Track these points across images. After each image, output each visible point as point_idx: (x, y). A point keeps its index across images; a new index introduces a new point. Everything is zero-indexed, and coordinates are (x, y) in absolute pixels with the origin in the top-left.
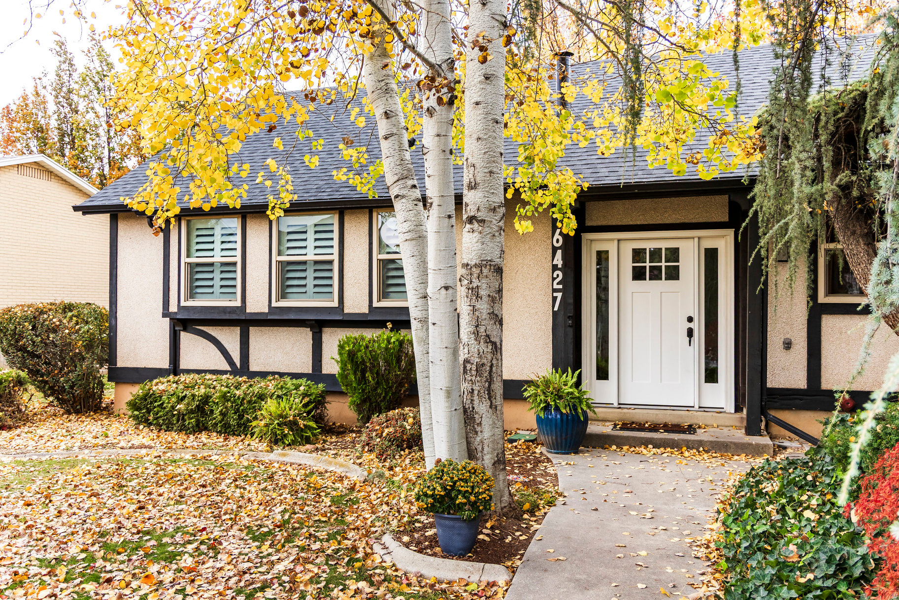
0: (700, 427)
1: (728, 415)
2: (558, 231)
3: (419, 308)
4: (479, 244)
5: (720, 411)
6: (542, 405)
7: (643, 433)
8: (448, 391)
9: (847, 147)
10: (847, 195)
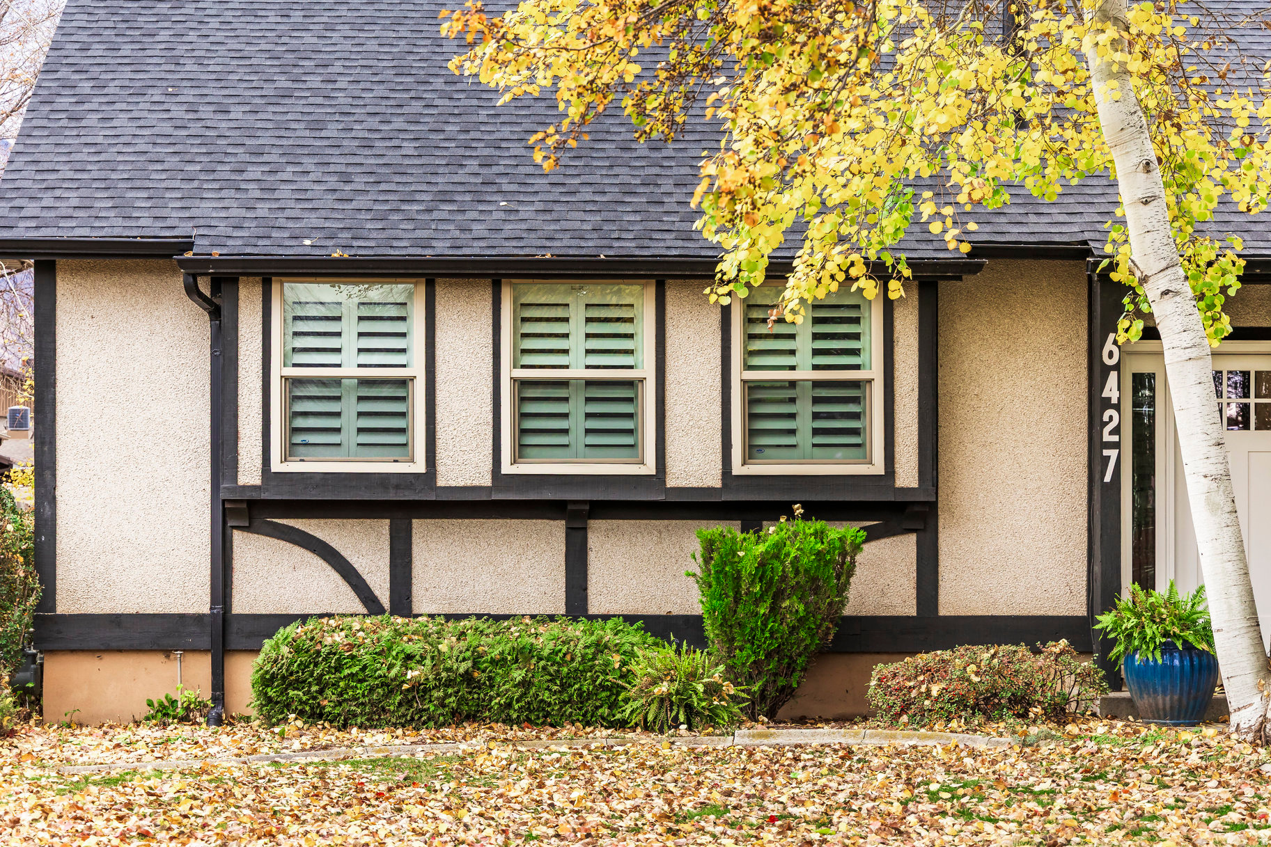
3: (1213, 460)
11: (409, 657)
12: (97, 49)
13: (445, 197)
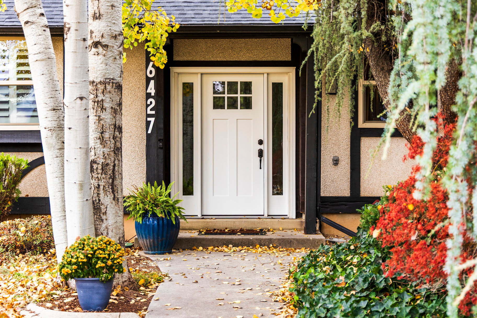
0: (269, 231)
1: (291, 220)
2: (151, 64)
3: (50, 119)
4: (103, 65)
5: (284, 217)
6: (141, 212)
7: (224, 236)
8: (81, 184)
9: (378, 3)
10: (378, 40)
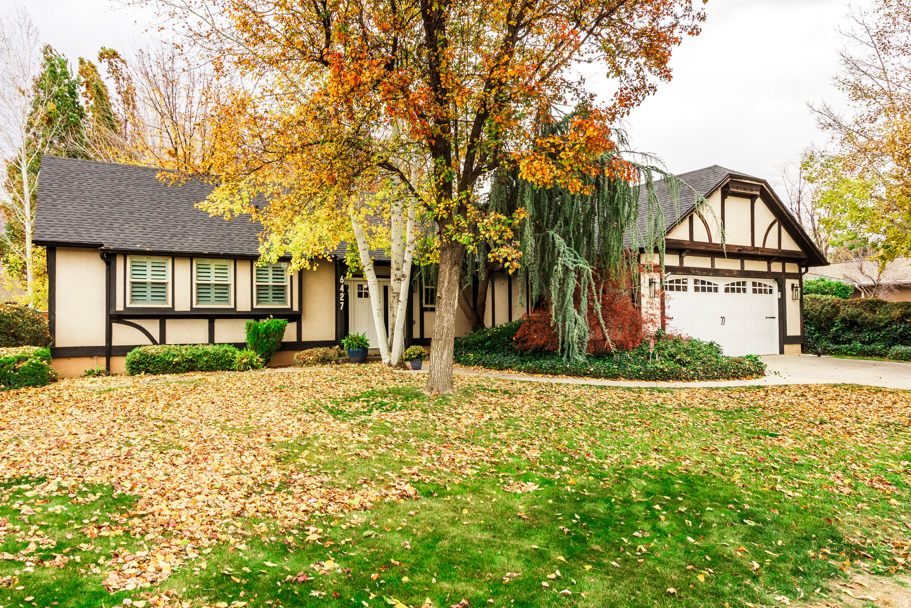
11: (174, 355)
12: (55, 185)
13: (174, 235)
